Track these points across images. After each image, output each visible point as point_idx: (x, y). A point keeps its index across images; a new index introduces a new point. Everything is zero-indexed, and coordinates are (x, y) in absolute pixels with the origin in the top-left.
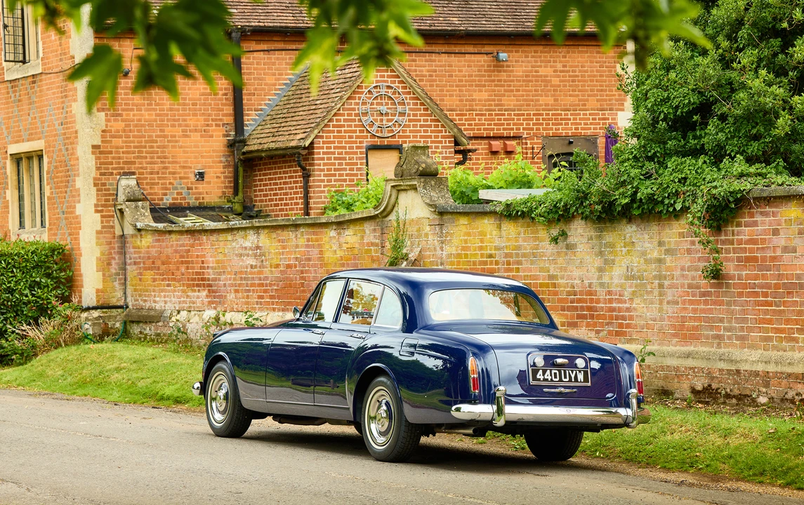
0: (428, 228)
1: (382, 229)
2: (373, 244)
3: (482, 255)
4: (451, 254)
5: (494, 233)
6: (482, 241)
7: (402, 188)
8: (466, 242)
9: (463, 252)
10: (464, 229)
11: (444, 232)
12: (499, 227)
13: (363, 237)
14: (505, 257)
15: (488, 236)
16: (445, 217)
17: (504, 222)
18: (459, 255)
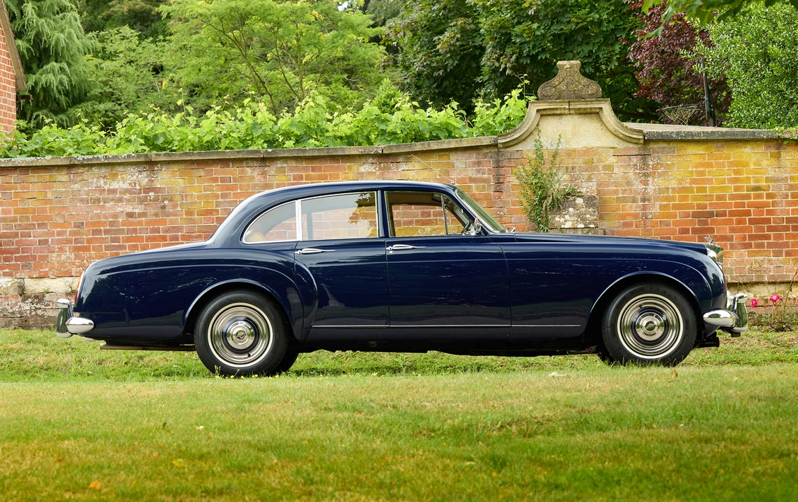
0: (612, 160)
1: (498, 162)
2: (472, 180)
3: (737, 189)
4: (668, 188)
5: (765, 163)
6: (736, 172)
7: (558, 112)
8: (702, 173)
9: (694, 186)
10: (697, 160)
11: (651, 163)
12: (778, 156)
13: (447, 173)
14: (789, 189)
15: (752, 167)
16: (652, 146)
17: (787, 150)
18: (684, 189)
